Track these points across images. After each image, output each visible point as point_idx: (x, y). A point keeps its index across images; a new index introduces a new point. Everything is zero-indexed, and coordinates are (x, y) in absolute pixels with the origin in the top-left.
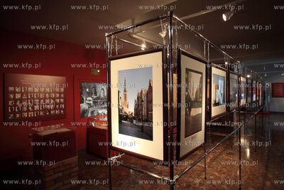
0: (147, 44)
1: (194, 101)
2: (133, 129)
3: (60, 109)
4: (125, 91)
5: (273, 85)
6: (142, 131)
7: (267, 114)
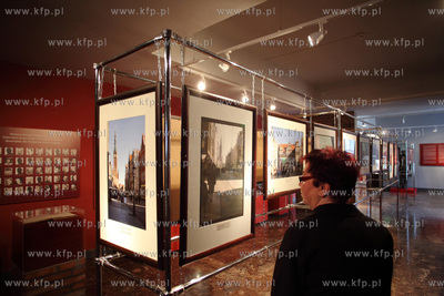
0: (209, 81)
1: (223, 170)
2: (125, 211)
3: (70, 183)
4: (115, 153)
5: (421, 146)
6: (134, 215)
7: (412, 192)
